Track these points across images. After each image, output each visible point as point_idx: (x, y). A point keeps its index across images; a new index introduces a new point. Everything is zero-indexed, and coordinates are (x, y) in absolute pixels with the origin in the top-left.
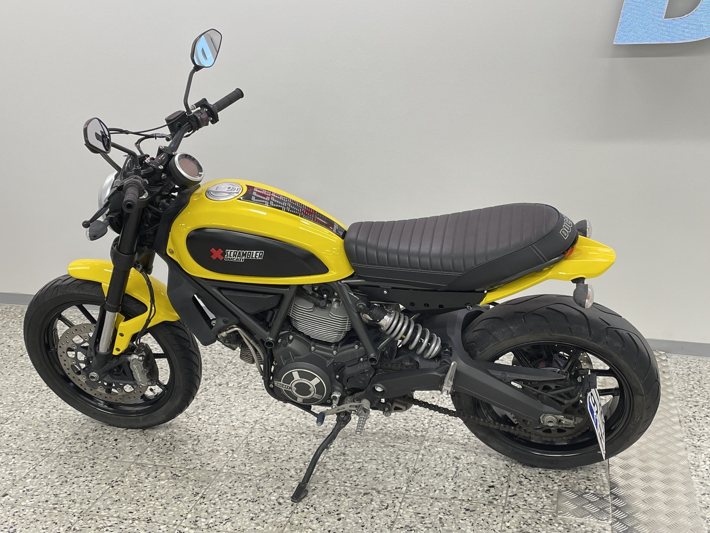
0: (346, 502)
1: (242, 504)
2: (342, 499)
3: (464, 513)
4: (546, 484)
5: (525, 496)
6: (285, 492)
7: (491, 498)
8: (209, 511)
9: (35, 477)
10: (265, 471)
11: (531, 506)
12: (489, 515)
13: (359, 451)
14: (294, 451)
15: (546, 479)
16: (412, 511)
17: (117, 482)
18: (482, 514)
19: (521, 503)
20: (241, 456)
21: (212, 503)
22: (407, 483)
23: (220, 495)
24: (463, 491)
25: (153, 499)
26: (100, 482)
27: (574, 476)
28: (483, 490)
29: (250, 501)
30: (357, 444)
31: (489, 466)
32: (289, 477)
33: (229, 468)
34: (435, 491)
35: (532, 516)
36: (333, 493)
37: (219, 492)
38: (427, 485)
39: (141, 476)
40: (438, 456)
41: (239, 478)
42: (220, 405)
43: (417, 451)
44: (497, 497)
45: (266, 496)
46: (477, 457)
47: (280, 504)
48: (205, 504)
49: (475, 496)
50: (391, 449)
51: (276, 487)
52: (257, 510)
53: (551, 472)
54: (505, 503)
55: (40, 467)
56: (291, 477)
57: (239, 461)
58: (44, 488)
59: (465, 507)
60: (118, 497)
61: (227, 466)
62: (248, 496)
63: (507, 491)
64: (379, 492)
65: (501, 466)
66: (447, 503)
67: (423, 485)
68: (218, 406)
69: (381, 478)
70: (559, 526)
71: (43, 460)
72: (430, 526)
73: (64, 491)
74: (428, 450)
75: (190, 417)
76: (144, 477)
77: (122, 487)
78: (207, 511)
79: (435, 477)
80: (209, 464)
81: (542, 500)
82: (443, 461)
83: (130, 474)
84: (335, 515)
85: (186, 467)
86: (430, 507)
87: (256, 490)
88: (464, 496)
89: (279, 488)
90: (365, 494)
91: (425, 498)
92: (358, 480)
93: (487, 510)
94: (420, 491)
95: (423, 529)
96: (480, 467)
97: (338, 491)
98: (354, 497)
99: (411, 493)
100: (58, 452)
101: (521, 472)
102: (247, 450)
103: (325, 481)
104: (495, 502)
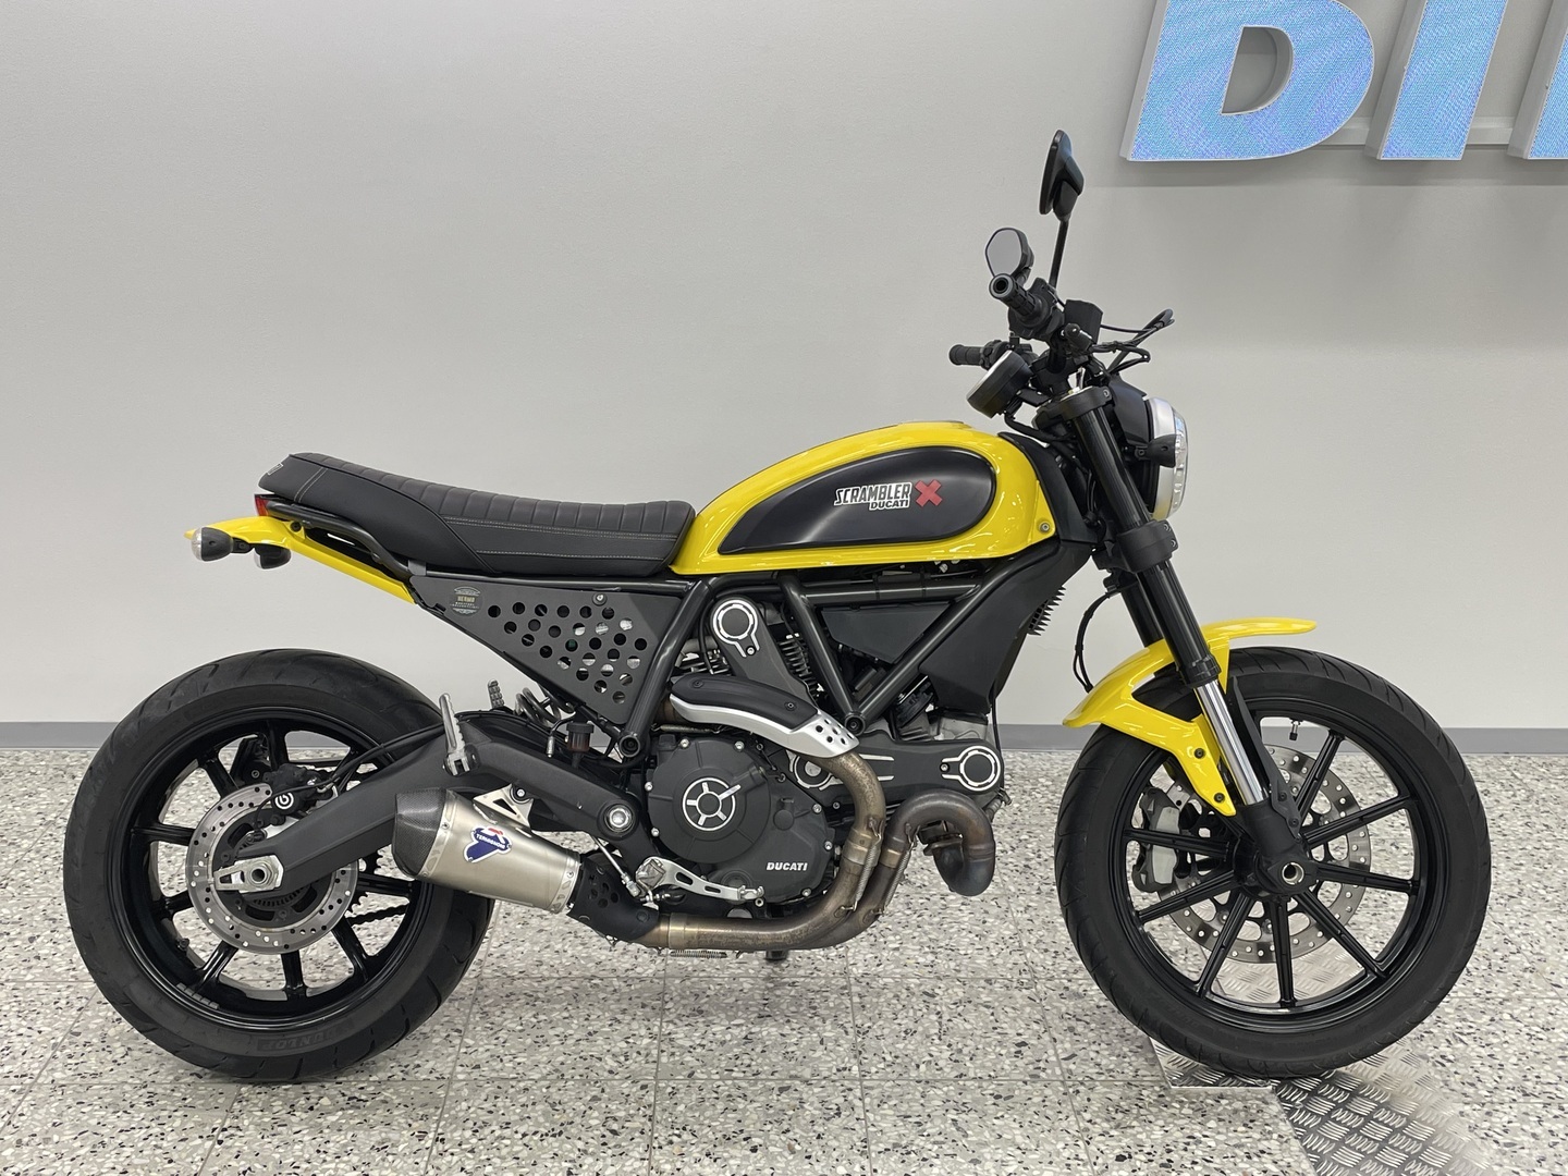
0: (752, 1113)
1: (532, 1143)
2: (741, 1106)
3: (994, 1104)
4: (1120, 1027)
5: (1093, 1055)
6: (614, 1107)
7: (1031, 1067)
8: (468, 1168)
9: (19, 1142)
10: (549, 1068)
11: (1112, 1074)
12: (1044, 1101)
13: (726, 1001)
14: (593, 1017)
16: (891, 1112)
17: (225, 1130)
18: (1028, 1102)
19: (1092, 1071)
20: (482, 1040)
21: (465, 1150)
22: (855, 1057)
23: (477, 1131)
24: (971, 1059)
25: (328, 1159)
26: (184, 1135)
28: (1009, 1052)
29: (547, 1135)
30: (718, 987)
31: (997, 1004)
32: (606, 1074)
33: (469, 1070)
34: (918, 1066)
35: (1123, 1093)
36: (715, 1095)
37: (470, 1124)
38: (897, 1057)
39: (275, 1110)
40: (891, 995)
41: (499, 1087)
43: (844, 988)
44: (1042, 1065)
45: (578, 1120)
46: (967, 987)
47: (614, 1132)
48: (452, 1154)
49: (999, 1067)
50: (791, 991)
51: (589, 1098)
52: (571, 1151)
54: (1063, 1074)
55: (22, 1118)
56: (611, 1072)
57: (482, 1053)
58: (55, 1164)
59: (991, 1092)
60: (242, 1163)
61: (462, 1066)
62: (539, 1124)
63: (1055, 1050)
64: (807, 1082)
65: (1020, 1001)
66: (951, 1088)
67: (889, 1058)
69: (798, 1053)
70: (1182, 1107)
71: (20, 1101)
72: (941, 1138)
73: (106, 1166)
74: (864, 984)
76: (284, 1112)
77: (244, 1140)
78: (462, 1169)
79: (905, 1039)
80: (418, 1066)
81: (1127, 1060)
82: (905, 1003)
83: (248, 1108)
84: (740, 1141)
85: (371, 1079)
86: (922, 1101)
87: (550, 1108)
88: (977, 1071)
89: (595, 1099)
90: (782, 1090)
91: (905, 1082)
92: (754, 1063)
93: (1035, 1093)
94: (889, 1070)
95: (929, 1146)
96: (982, 1009)
97: (724, 1091)
98: (762, 1098)
99: (874, 1077)
100: (51, 1079)
101: (1064, 1009)
102: (489, 1025)
103: (686, 1073)
104: (1043, 1075)
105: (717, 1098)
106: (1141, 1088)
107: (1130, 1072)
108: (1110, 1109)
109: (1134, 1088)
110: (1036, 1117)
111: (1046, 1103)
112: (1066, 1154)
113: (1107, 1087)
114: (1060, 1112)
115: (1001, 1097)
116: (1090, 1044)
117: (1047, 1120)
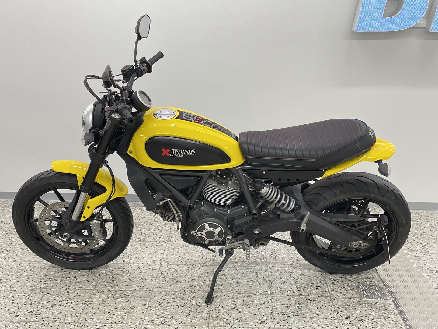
0: (239, 303)
1: (176, 308)
2: (236, 300)
3: (310, 302)
4: (347, 283)
5: (339, 290)
6: (199, 299)
8: (158, 314)
9: (31, 304)
10: (181, 288)
11: (345, 295)
12: (324, 302)
13: (232, 272)
14: (193, 275)
15: (346, 280)
16: (280, 303)
17: (89, 302)
18: (320, 302)
19: (339, 294)
20: (161, 280)
21: (157, 309)
22: (269, 288)
23: (160, 304)
24: (303, 290)
25: (118, 310)
26: (77, 303)
27: (360, 277)
28: (314, 288)
29: (180, 306)
30: (229, 269)
31: (311, 276)
32: (197, 291)
33: (158, 288)
34: (288, 291)
35: (348, 300)
36: (229, 297)
37: (158, 302)
38: (281, 289)
39: (103, 297)
40: (280, 272)
41: (166, 293)
42: (133, 252)
43: (266, 270)
44: (324, 292)
45: (189, 303)
46: (302, 271)
47: (199, 306)
48: (153, 310)
49: (311, 292)
50: (250, 270)
51: (192, 297)
52: (187, 311)
53: (347, 276)
54: (330, 295)
55: (32, 297)
56: (198, 290)
57: (161, 284)
58: (41, 309)
59: (309, 299)
60: (94, 311)
61: (156, 287)
62: (177, 303)
63: (328, 289)
64: (255, 295)
65: (318, 275)
66: (297, 298)
67: (279, 289)
68: (132, 253)
69: (252, 287)
70: (365, 305)
71: (32, 293)
72: (294, 311)
73: (56, 310)
74: (272, 269)
75: (117, 260)
76: (105, 298)
77: (94, 305)
78: (156, 314)
79: (284, 284)
80: (143, 287)
81: (349, 292)
82: (284, 274)
83: (95, 296)
84: (235, 309)
85: (130, 290)
86: (289, 301)
87: (181, 299)
88: (305, 293)
89: (194, 297)
90: (248, 296)
91: (284, 296)
92: (240, 289)
93: (322, 300)
94: (279, 292)
95: (291, 313)
96: (307, 277)
97: (231, 296)
98: (242, 299)
99: (275, 294)
100: (40, 287)
101: (331, 278)
102: (163, 277)
103: (220, 291)
104: (324, 295)
105: (229, 298)
106: (353, 299)
107: (350, 295)
108: (344, 305)
109: (351, 299)
110: (322, 306)
111: (325, 303)
112: (331, 316)
113: (343, 299)
114: (329, 305)
115: (312, 300)
116: (338, 287)
117: (325, 307)
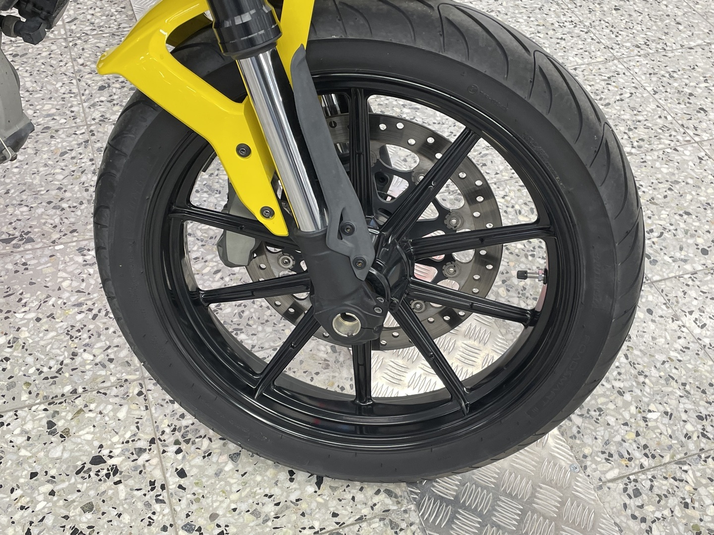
106: (121, 36)
107: (114, 26)
108: (98, 54)
109: (116, 37)
110: (43, 66)
111: (52, 56)
112: (62, 91)
113: (97, 39)
114: (61, 61)
115: (18, 55)
116: (88, 10)
117: (51, 68)
